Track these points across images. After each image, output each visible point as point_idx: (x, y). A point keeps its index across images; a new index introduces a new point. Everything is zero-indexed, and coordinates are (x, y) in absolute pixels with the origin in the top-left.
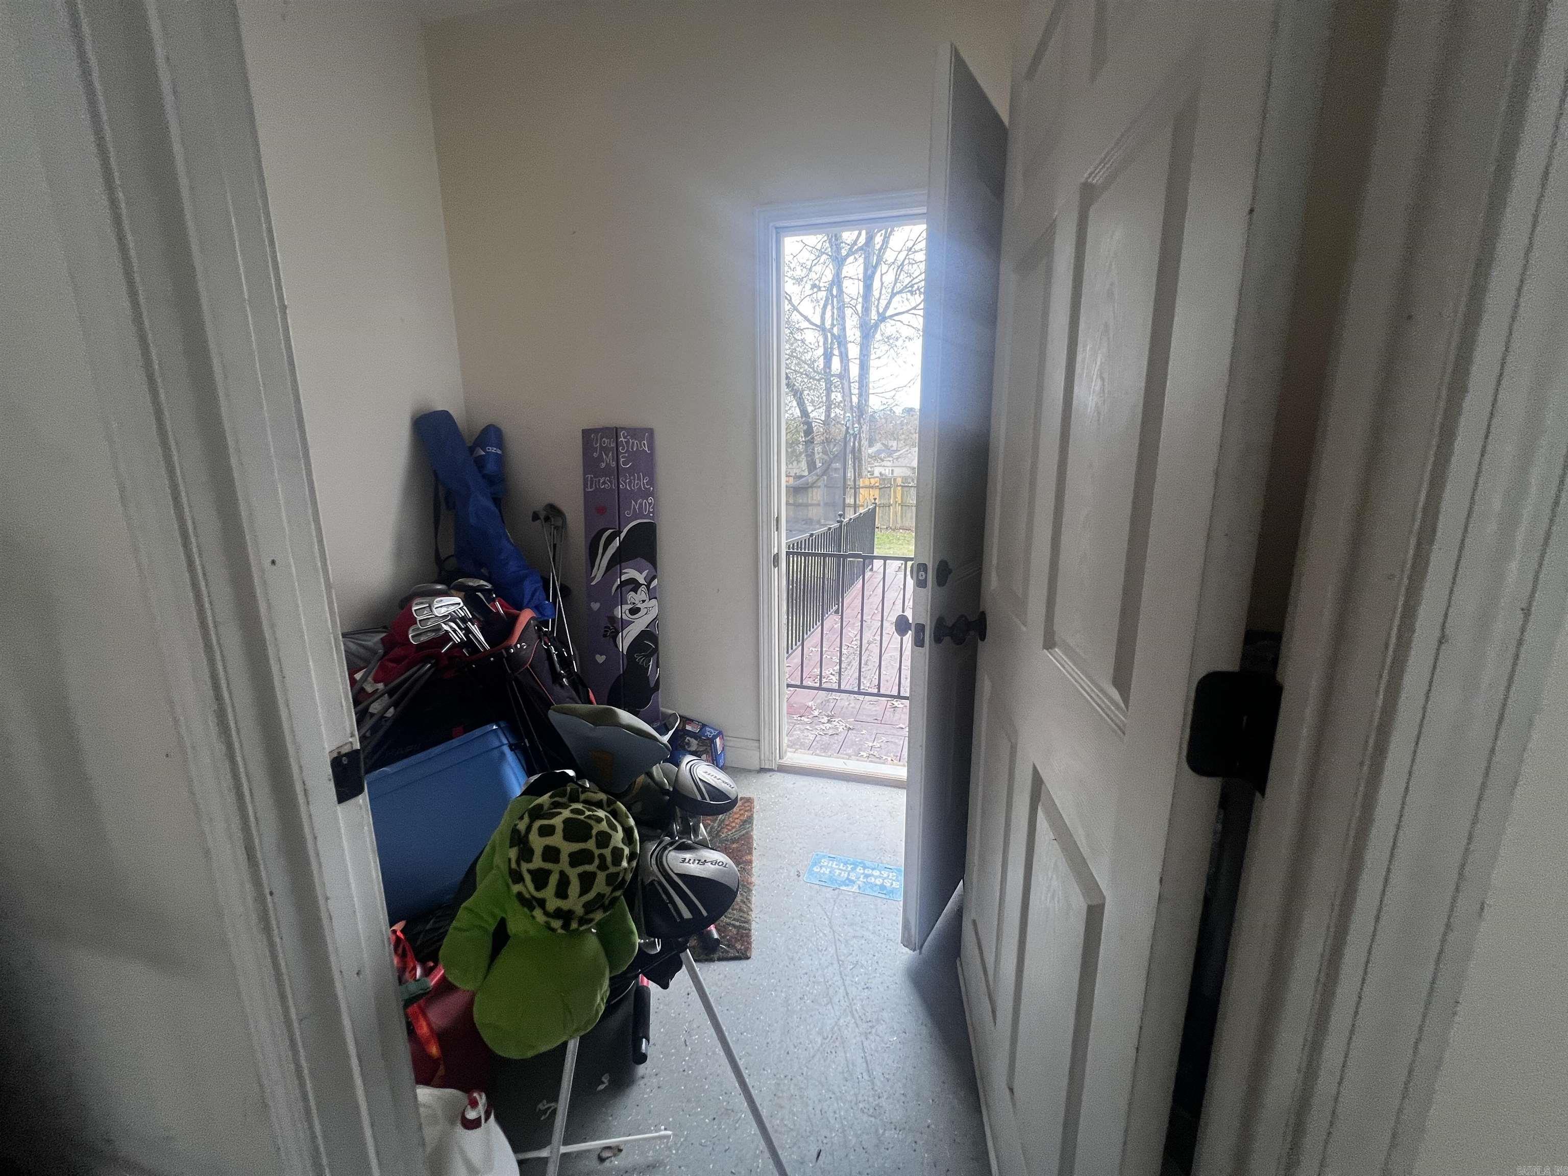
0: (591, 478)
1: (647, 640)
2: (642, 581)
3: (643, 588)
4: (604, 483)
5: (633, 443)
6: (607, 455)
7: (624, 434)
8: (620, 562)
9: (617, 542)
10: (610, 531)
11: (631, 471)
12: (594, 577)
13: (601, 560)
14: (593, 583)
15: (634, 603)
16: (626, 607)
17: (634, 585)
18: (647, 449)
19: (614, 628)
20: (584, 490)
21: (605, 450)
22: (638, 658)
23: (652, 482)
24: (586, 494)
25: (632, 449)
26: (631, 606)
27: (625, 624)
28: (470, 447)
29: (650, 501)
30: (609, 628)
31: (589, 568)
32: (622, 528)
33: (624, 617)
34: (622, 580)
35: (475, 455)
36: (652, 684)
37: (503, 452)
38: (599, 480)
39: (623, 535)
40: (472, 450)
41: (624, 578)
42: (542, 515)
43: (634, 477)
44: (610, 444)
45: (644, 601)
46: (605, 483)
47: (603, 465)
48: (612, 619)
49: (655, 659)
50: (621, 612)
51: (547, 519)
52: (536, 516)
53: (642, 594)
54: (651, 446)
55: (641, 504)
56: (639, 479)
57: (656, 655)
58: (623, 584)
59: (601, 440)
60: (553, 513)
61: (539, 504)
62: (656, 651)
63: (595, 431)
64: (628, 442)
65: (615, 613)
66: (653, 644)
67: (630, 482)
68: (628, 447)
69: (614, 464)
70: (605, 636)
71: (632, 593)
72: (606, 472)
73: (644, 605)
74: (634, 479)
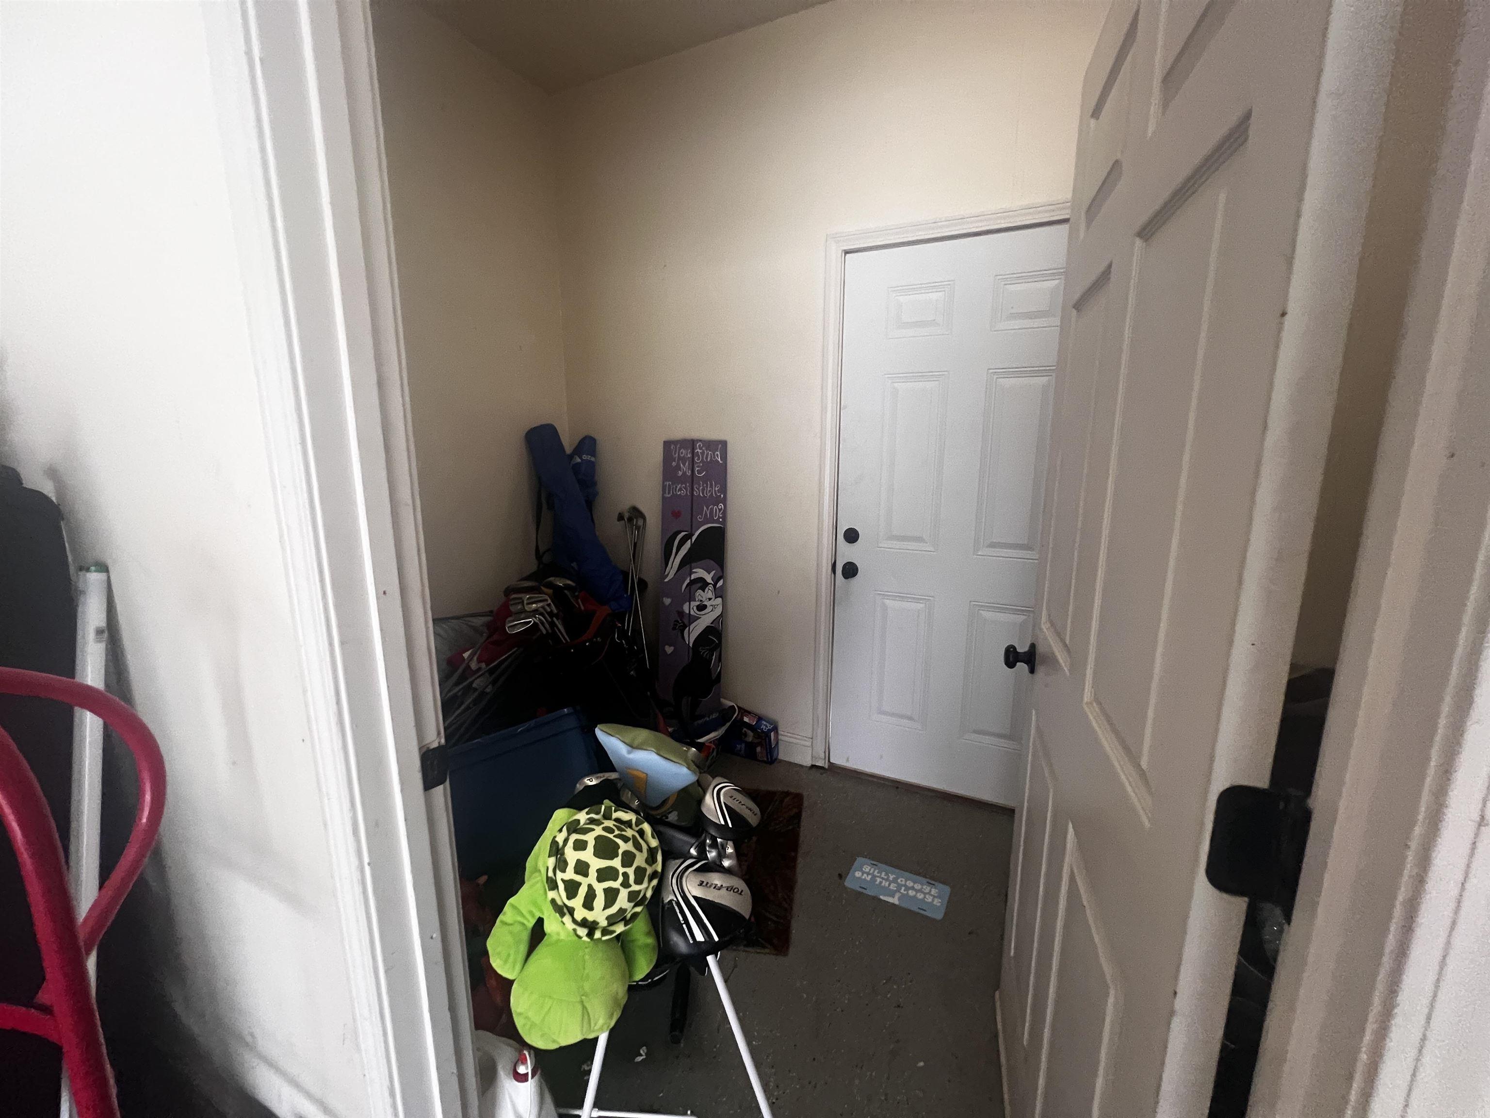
0: (669, 485)
1: (711, 635)
2: (709, 580)
3: (711, 587)
4: (680, 490)
5: (708, 454)
6: (684, 465)
7: (699, 446)
8: (690, 563)
9: (688, 545)
10: (683, 534)
11: (705, 479)
12: (668, 574)
13: (675, 558)
14: (666, 580)
15: (701, 601)
16: (694, 604)
17: (702, 584)
18: (719, 460)
19: (683, 622)
20: (663, 495)
21: (683, 460)
22: (704, 652)
23: (724, 489)
24: (664, 498)
25: (707, 458)
26: (698, 603)
27: (693, 619)
28: (569, 456)
29: (720, 507)
30: (678, 622)
31: (664, 566)
32: (693, 530)
33: (692, 613)
34: (692, 578)
35: (573, 462)
36: (714, 676)
37: (596, 460)
38: (676, 487)
39: (694, 538)
40: (571, 457)
41: (693, 577)
42: (626, 515)
43: (707, 485)
44: (687, 454)
45: (710, 599)
46: (682, 491)
47: (680, 473)
48: (681, 614)
49: (718, 654)
50: (691, 608)
51: (630, 520)
52: (621, 517)
53: (709, 593)
54: (724, 457)
55: (712, 509)
56: (711, 486)
57: (719, 649)
58: (692, 582)
59: (679, 451)
60: (635, 514)
61: (624, 506)
62: (719, 645)
63: (675, 442)
64: (703, 453)
65: (684, 608)
66: (717, 640)
67: (703, 490)
68: (703, 457)
69: (689, 473)
70: (674, 629)
71: (700, 591)
72: (682, 480)
73: (711, 602)
74: (707, 488)
